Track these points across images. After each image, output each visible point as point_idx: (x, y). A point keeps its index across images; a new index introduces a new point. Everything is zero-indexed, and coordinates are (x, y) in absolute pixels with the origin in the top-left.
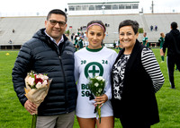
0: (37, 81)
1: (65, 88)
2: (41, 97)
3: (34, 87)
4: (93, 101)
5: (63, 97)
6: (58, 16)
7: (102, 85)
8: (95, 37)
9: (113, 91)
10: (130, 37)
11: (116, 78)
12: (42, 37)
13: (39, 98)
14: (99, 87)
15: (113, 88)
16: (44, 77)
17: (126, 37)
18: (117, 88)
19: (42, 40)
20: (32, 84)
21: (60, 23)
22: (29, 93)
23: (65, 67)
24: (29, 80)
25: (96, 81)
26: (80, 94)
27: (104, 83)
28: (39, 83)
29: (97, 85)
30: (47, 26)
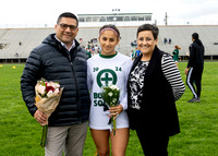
0: (48, 89)
1: (77, 96)
2: (53, 107)
3: (45, 96)
4: (107, 112)
5: (75, 106)
6: (69, 19)
7: (116, 94)
8: (107, 43)
13: (50, 108)
14: (113, 97)
16: (55, 85)
17: (145, 42)
20: (43, 92)
21: (71, 27)
22: (40, 102)
23: (77, 74)
24: (40, 88)
25: (109, 90)
27: (118, 92)
28: (51, 91)
29: (111, 94)
30: (57, 31)
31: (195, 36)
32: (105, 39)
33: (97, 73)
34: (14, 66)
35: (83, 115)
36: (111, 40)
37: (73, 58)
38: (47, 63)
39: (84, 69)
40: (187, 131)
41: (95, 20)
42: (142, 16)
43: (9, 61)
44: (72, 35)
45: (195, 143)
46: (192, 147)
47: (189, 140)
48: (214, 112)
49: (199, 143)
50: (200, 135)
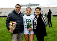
0: (13, 23)
1: (20, 26)
2: (14, 28)
3: (12, 25)
5: (20, 28)
8: (28, 12)
9: (34, 27)
10: (38, 12)
11: (35, 23)
12: (14, 12)
15: (34, 26)
17: (37, 12)
18: (35, 26)
19: (14, 13)
21: (19, 8)
22: (11, 27)
23: (20, 20)
24: (11, 23)
25: (29, 24)
26: (24, 28)
27: (31, 25)
29: (29, 25)
30: (15, 9)
31: (50, 10)
32: (28, 11)
33: (26, 20)
34: (4, 18)
35: (22, 31)
36: (29, 11)
37: (19, 16)
38: (13, 17)
39: (22, 19)
40: (49, 35)
41: (25, 6)
42: (37, 5)
43: (2, 17)
44: (19, 10)
45: (51, 38)
46: (50, 39)
47: (49, 37)
48: (56, 30)
49: (52, 38)
50: (52, 36)
